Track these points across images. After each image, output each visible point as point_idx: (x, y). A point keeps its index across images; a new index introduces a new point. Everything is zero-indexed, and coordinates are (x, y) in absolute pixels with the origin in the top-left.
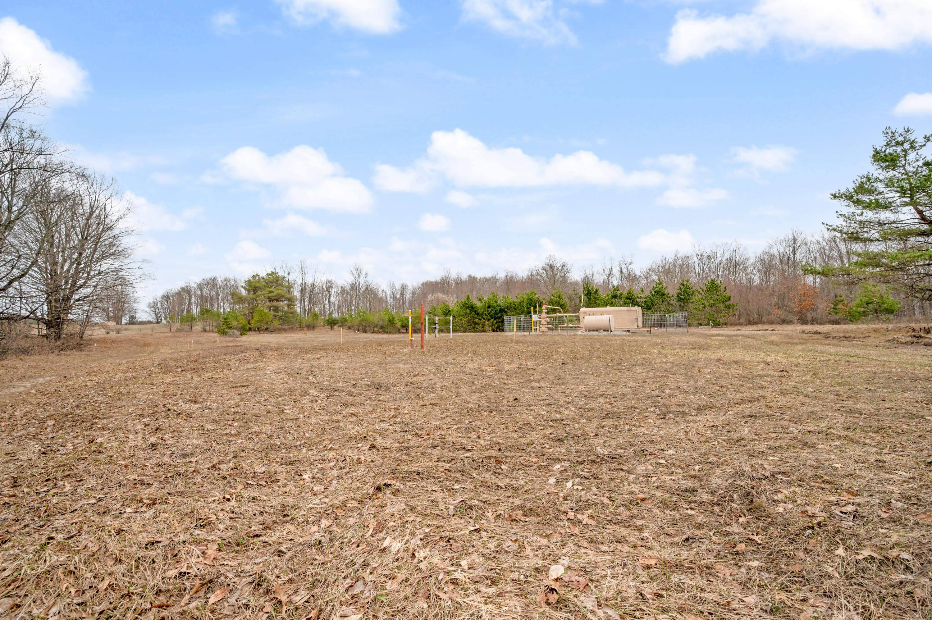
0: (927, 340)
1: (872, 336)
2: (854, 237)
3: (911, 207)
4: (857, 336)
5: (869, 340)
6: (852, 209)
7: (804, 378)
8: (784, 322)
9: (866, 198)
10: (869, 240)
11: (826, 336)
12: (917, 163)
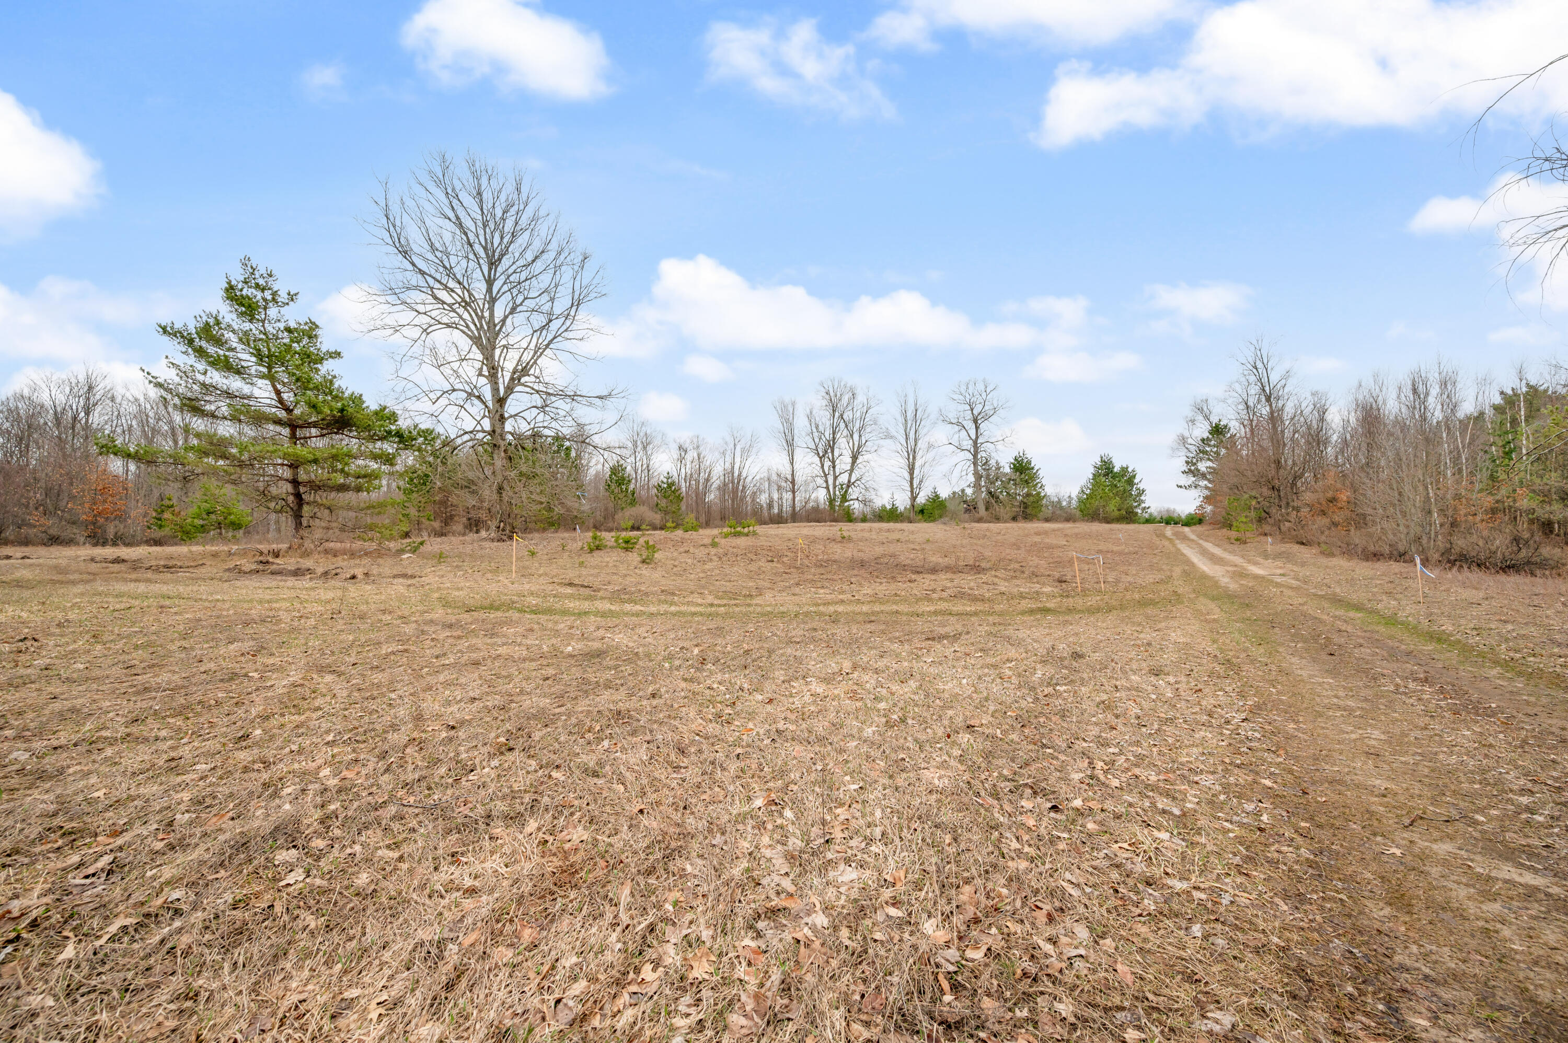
0: (275, 566)
1: (208, 563)
2: (192, 406)
3: (267, 382)
4: (187, 564)
5: (203, 570)
6: (191, 360)
7: (71, 648)
8: (54, 541)
9: (211, 350)
10: (213, 415)
11: (135, 565)
12: (278, 324)
